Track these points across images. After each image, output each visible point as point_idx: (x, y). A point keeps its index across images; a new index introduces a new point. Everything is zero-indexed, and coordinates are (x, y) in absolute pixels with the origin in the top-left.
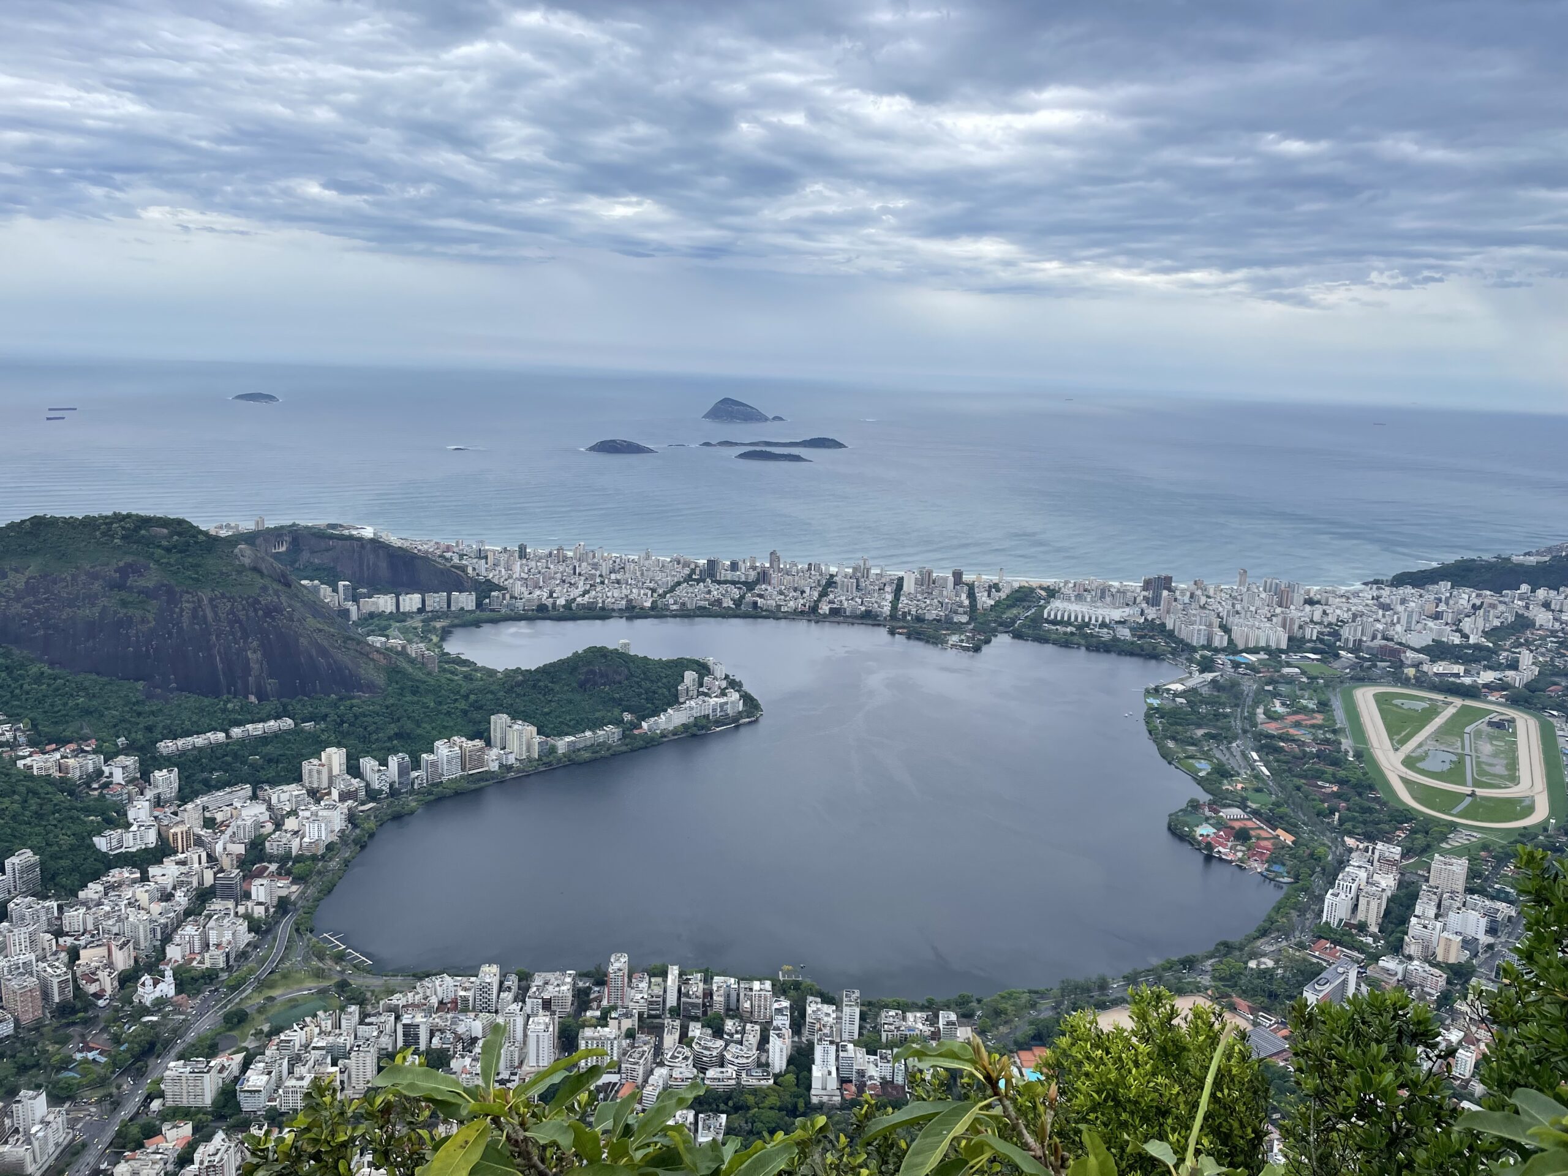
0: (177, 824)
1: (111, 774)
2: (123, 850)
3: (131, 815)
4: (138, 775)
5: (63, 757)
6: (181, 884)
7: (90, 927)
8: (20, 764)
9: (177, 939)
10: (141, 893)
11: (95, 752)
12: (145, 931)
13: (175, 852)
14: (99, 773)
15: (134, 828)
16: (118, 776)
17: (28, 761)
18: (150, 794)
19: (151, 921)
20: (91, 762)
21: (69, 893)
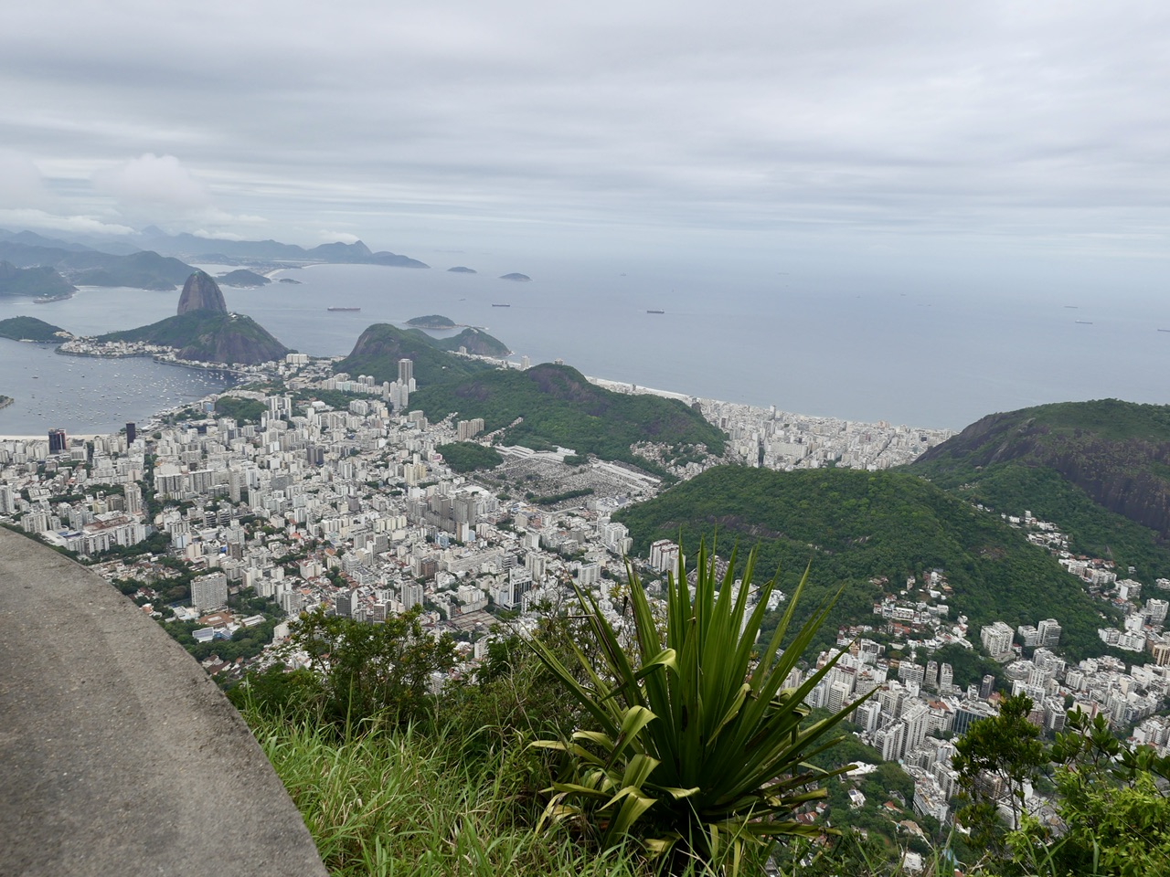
0: (1161, 643)
1: (1119, 589)
2: (1117, 645)
3: (1128, 623)
4: (1138, 597)
5: (1089, 566)
6: (1154, 688)
7: (1084, 688)
8: (1061, 561)
9: (1144, 726)
10: (1124, 682)
11: (1112, 570)
12: (1122, 710)
13: (1155, 663)
14: (1111, 586)
15: (1129, 634)
16: (1124, 594)
17: (1066, 562)
18: (1144, 612)
19: (1127, 705)
20: (1107, 576)
21: (1074, 660)
